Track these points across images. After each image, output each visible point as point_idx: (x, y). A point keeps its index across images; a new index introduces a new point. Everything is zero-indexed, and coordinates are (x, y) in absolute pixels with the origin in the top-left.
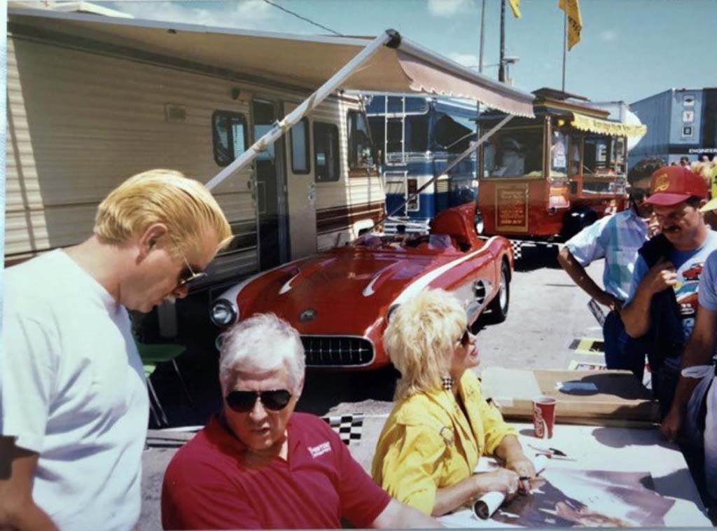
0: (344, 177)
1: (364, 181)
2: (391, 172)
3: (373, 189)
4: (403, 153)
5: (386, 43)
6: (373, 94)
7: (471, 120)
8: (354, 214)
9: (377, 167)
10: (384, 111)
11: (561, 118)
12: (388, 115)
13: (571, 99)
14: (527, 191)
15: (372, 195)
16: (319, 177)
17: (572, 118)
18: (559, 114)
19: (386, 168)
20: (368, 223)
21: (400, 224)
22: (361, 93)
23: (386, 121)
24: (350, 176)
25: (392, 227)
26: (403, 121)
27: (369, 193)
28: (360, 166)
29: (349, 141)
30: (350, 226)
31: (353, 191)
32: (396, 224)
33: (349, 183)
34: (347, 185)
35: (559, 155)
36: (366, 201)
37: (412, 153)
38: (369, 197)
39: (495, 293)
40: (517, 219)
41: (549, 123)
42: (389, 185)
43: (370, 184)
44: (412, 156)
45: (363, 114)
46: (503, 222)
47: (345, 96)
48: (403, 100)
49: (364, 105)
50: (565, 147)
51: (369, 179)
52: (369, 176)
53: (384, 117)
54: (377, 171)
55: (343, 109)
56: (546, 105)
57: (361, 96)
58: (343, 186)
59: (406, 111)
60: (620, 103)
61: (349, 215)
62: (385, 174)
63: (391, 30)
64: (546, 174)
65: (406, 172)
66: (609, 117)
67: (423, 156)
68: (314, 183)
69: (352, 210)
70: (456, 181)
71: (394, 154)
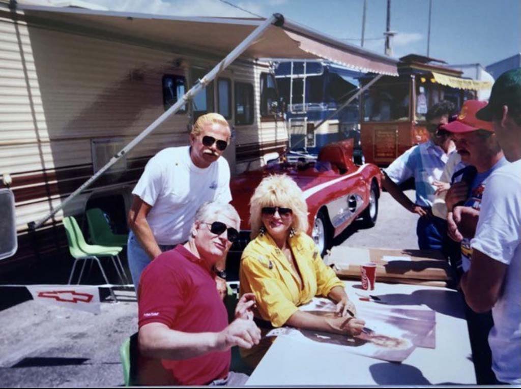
0: (257, 122)
1: (272, 124)
2: (294, 118)
3: (279, 130)
4: (304, 104)
5: (274, 22)
6: (280, 60)
7: (355, 78)
8: (264, 149)
9: (282, 114)
10: (290, 74)
11: (423, 76)
12: (293, 76)
13: (433, 62)
14: (397, 131)
15: (278, 135)
16: (239, 122)
17: (432, 77)
18: (421, 73)
19: (290, 115)
20: (275, 155)
21: (301, 157)
22: (271, 60)
23: (292, 81)
24: (262, 121)
25: (295, 159)
26: (304, 80)
27: (276, 133)
28: (269, 114)
29: (261, 96)
30: (261, 157)
31: (263, 132)
32: (298, 157)
33: (261, 126)
34: (259, 127)
35: (422, 104)
36: (274, 139)
37: (310, 104)
38: (276, 137)
39: (366, 206)
40: (390, 153)
41: (413, 80)
42: (293, 128)
43: (276, 127)
44: (311, 106)
45: (272, 76)
46: (379, 155)
47: (259, 62)
48: (305, 65)
49: (274, 68)
50: (426, 98)
51: (276, 123)
52: (276, 121)
53: (290, 78)
54: (283, 117)
55: (257, 72)
56: (412, 67)
57: (271, 62)
58: (256, 129)
59: (307, 73)
60: (478, 65)
61: (261, 149)
62: (290, 120)
63: (278, 14)
64: (412, 119)
65: (306, 118)
66: (463, 75)
67: (319, 106)
68: (234, 126)
69: (263, 146)
70: (345, 125)
71: (297, 105)
